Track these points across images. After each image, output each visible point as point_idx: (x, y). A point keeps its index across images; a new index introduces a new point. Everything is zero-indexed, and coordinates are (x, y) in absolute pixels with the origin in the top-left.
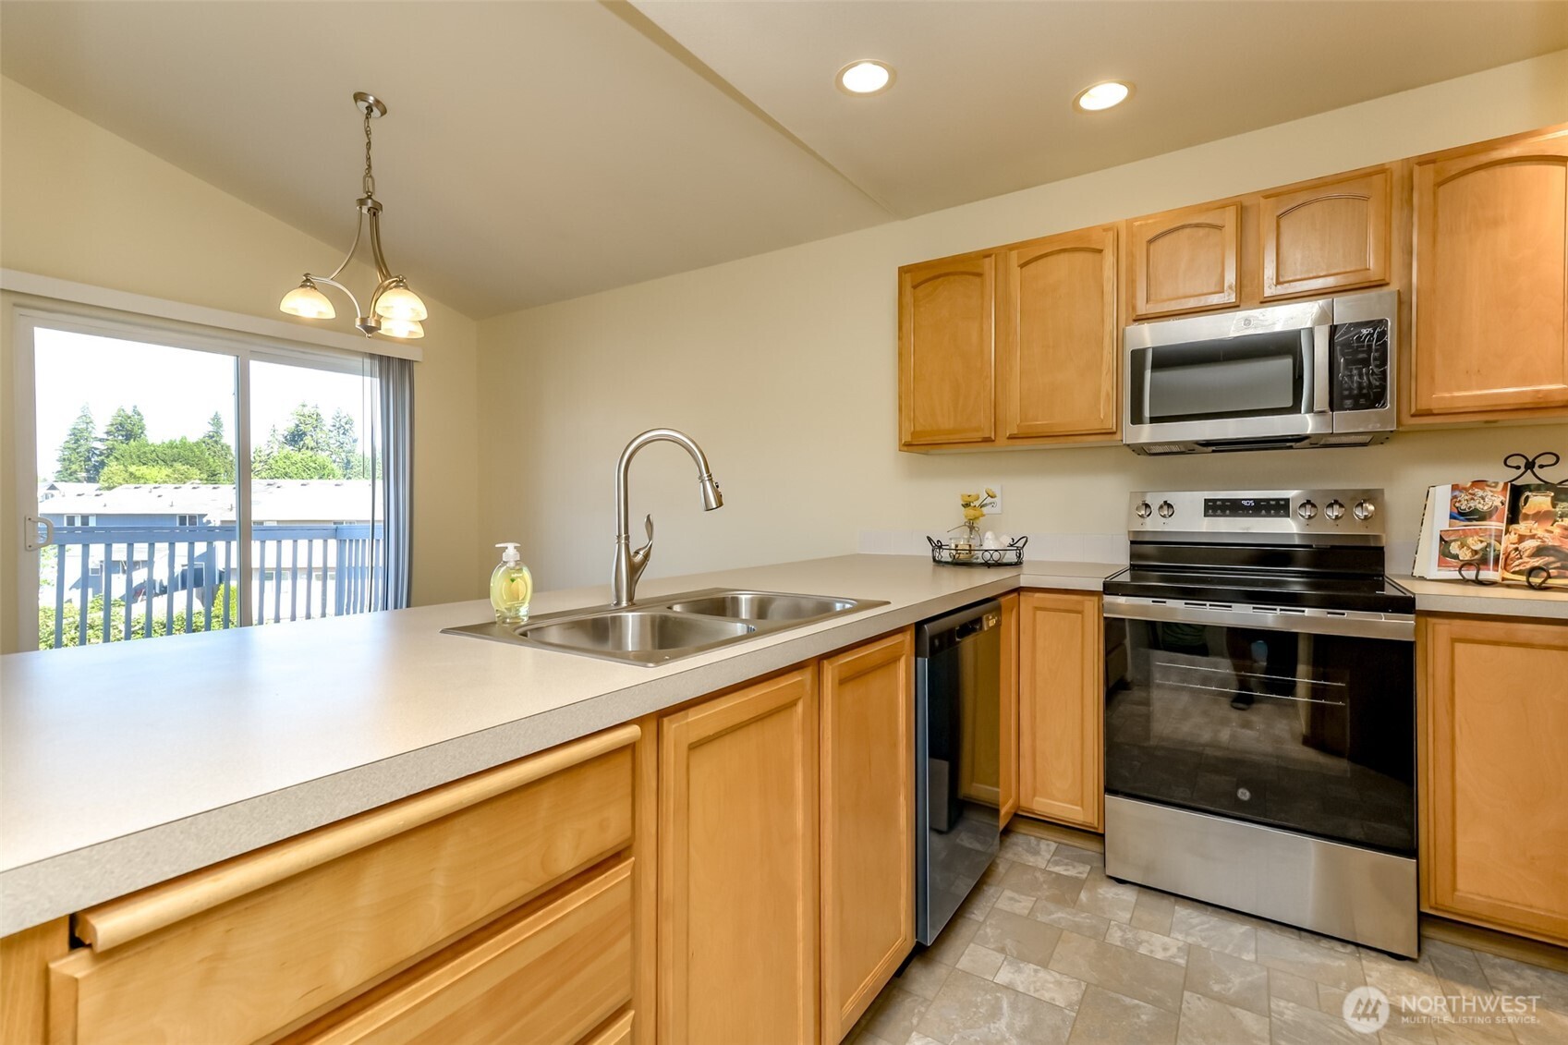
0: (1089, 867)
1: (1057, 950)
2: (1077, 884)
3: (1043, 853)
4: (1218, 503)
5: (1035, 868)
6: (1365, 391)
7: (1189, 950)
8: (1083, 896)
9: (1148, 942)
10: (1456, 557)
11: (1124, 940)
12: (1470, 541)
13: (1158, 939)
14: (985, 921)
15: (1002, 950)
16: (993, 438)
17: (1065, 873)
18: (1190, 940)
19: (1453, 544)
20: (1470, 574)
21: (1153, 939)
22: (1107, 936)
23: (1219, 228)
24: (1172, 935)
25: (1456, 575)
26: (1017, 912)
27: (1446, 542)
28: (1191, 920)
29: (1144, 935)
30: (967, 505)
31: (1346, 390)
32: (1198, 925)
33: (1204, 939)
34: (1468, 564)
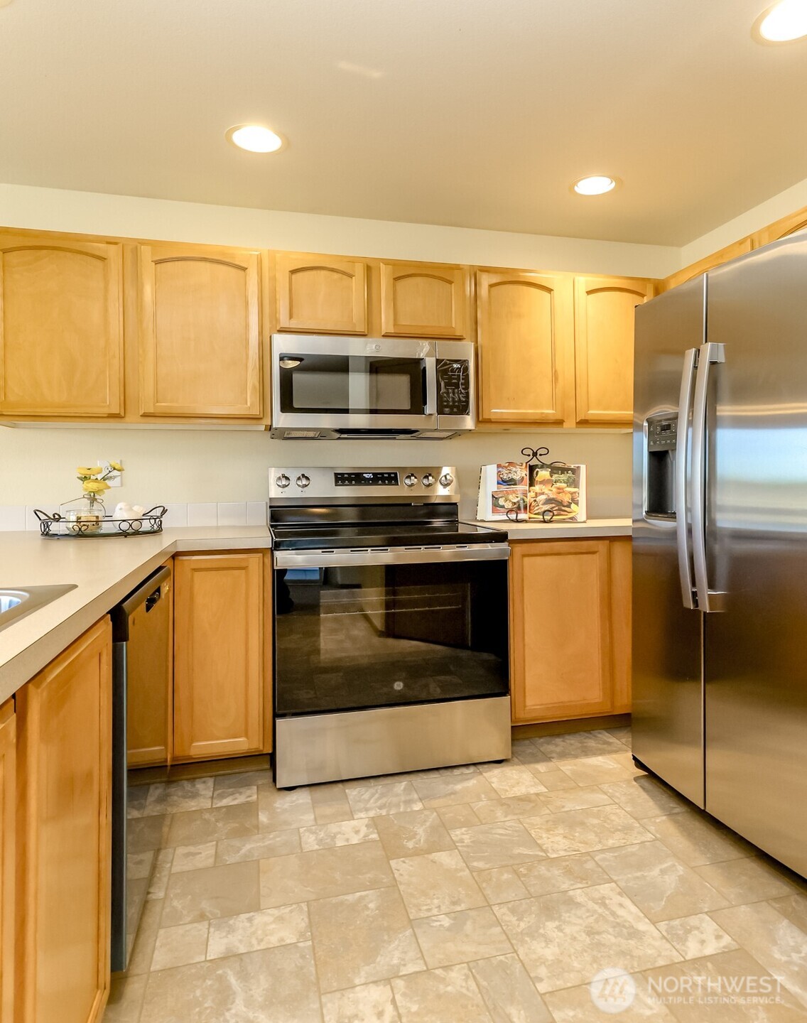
0: (255, 787)
1: (262, 884)
2: (249, 809)
3: (203, 792)
4: (346, 476)
5: (201, 811)
6: (457, 404)
7: (374, 823)
8: (263, 818)
9: (340, 833)
10: (503, 507)
11: (320, 842)
12: (511, 497)
13: (347, 826)
14: (166, 894)
15: (202, 917)
16: (122, 414)
17: (235, 802)
18: (372, 814)
19: (500, 499)
20: (513, 516)
21: (343, 828)
22: (303, 845)
23: (351, 276)
24: (356, 817)
25: (505, 517)
26: (200, 865)
27: (496, 498)
28: (362, 797)
29: (333, 828)
30: (85, 479)
31: (445, 402)
32: (370, 798)
33: (381, 808)
34: (510, 511)
